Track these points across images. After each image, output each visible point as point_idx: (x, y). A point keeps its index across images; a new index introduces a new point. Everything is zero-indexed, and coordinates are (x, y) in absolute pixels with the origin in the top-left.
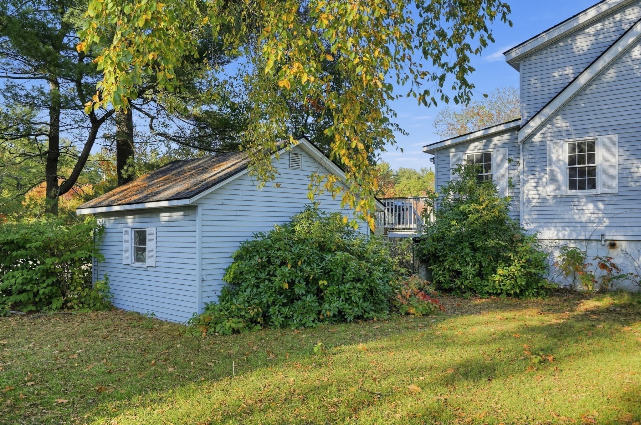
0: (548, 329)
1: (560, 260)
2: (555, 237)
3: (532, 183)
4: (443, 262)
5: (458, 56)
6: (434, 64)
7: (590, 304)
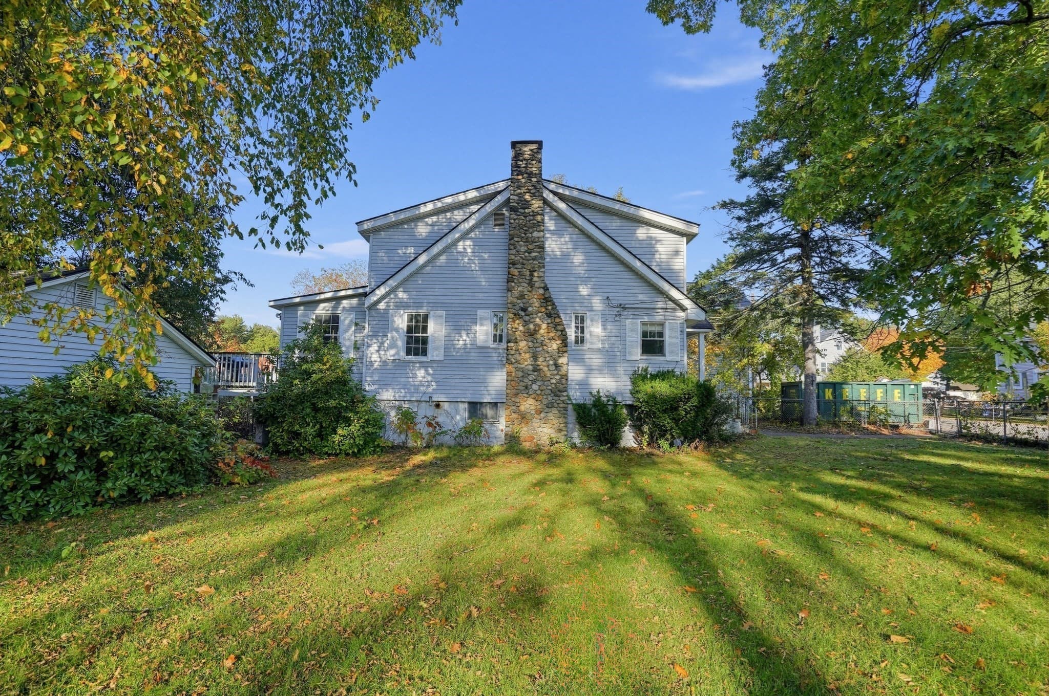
0: (377, 488)
1: (395, 419)
2: (392, 398)
3: (375, 347)
4: (282, 422)
5: (294, 198)
6: (266, 202)
7: (418, 459)
